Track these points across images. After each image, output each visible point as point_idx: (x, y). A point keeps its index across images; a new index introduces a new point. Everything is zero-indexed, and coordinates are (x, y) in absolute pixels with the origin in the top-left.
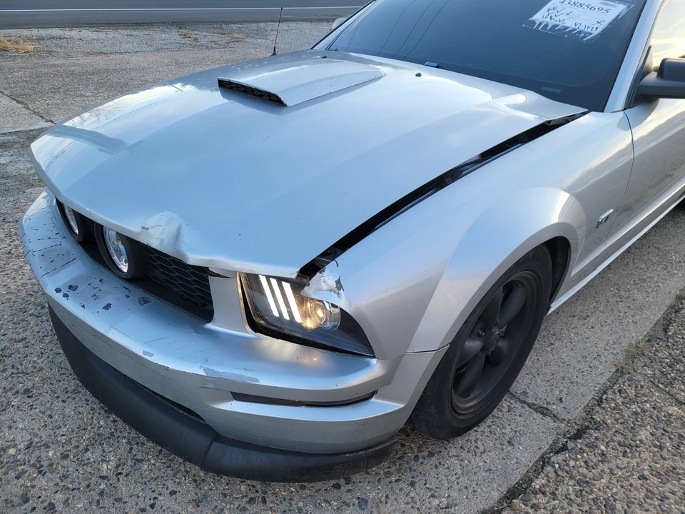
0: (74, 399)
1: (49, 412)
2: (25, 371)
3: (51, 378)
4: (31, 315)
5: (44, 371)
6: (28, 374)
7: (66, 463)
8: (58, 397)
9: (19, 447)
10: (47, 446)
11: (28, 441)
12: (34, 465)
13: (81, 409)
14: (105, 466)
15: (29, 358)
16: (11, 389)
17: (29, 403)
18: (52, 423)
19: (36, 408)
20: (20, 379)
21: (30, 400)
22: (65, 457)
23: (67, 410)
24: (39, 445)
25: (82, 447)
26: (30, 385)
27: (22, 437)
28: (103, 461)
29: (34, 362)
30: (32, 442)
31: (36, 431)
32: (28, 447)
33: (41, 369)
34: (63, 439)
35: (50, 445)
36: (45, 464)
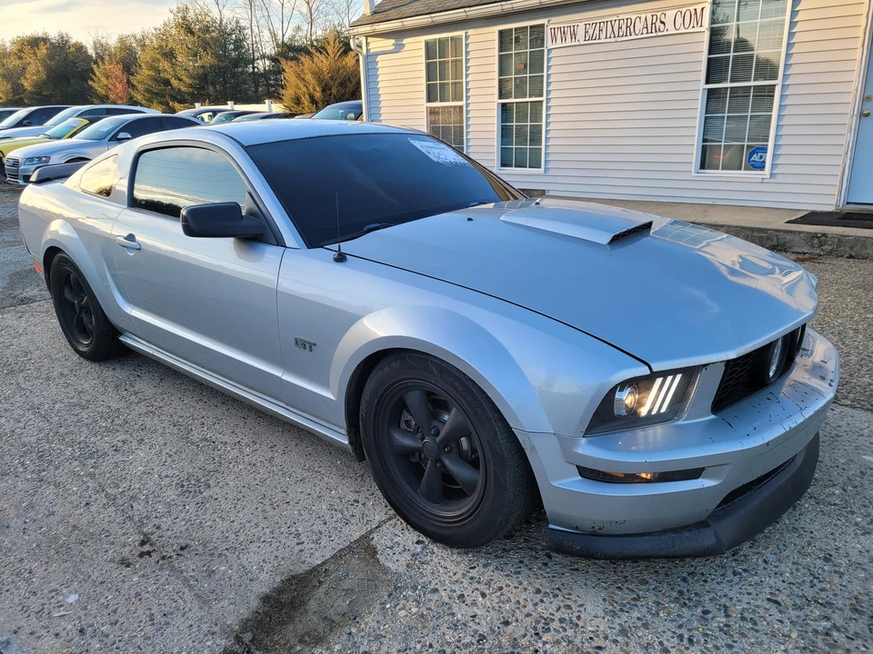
0: (802, 528)
2: (808, 573)
5: (796, 560)
6: (809, 570)
8: (812, 538)
10: (857, 524)
13: (808, 520)
14: (837, 492)
15: (792, 580)
16: (835, 572)
20: (820, 572)
21: (832, 553)
22: (853, 513)
26: (819, 563)
28: (834, 494)
29: (791, 573)
31: (853, 535)
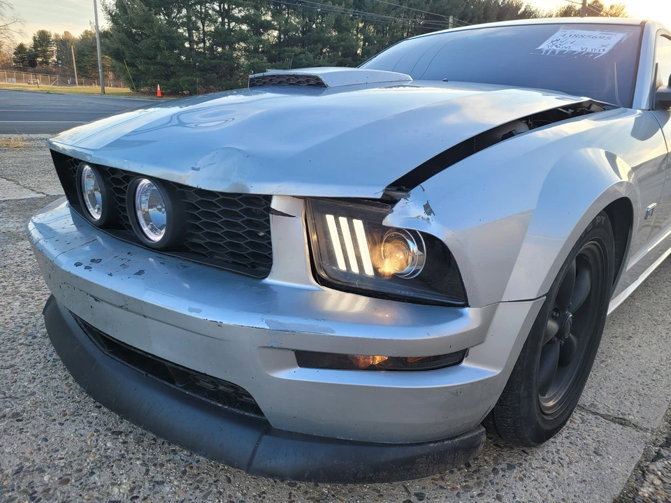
0: (74, 421)
1: (43, 436)
2: (14, 395)
3: (45, 402)
4: (21, 344)
5: (36, 395)
6: (17, 398)
7: (66, 488)
8: (54, 420)
9: (6, 472)
10: (41, 471)
11: (17, 465)
12: (25, 492)
13: (82, 432)
14: (116, 490)
15: (18, 383)
17: (18, 427)
18: (47, 446)
19: (27, 432)
20: (8, 404)
21: (20, 424)
22: (64, 481)
23: (65, 433)
24: (31, 469)
25: (85, 471)
26: (19, 409)
27: (9, 461)
28: (113, 484)
29: (25, 387)
30: (22, 467)
31: (27, 455)
32: (17, 472)
33: (33, 394)
34: (62, 463)
35: (46, 469)
36: (40, 489)
